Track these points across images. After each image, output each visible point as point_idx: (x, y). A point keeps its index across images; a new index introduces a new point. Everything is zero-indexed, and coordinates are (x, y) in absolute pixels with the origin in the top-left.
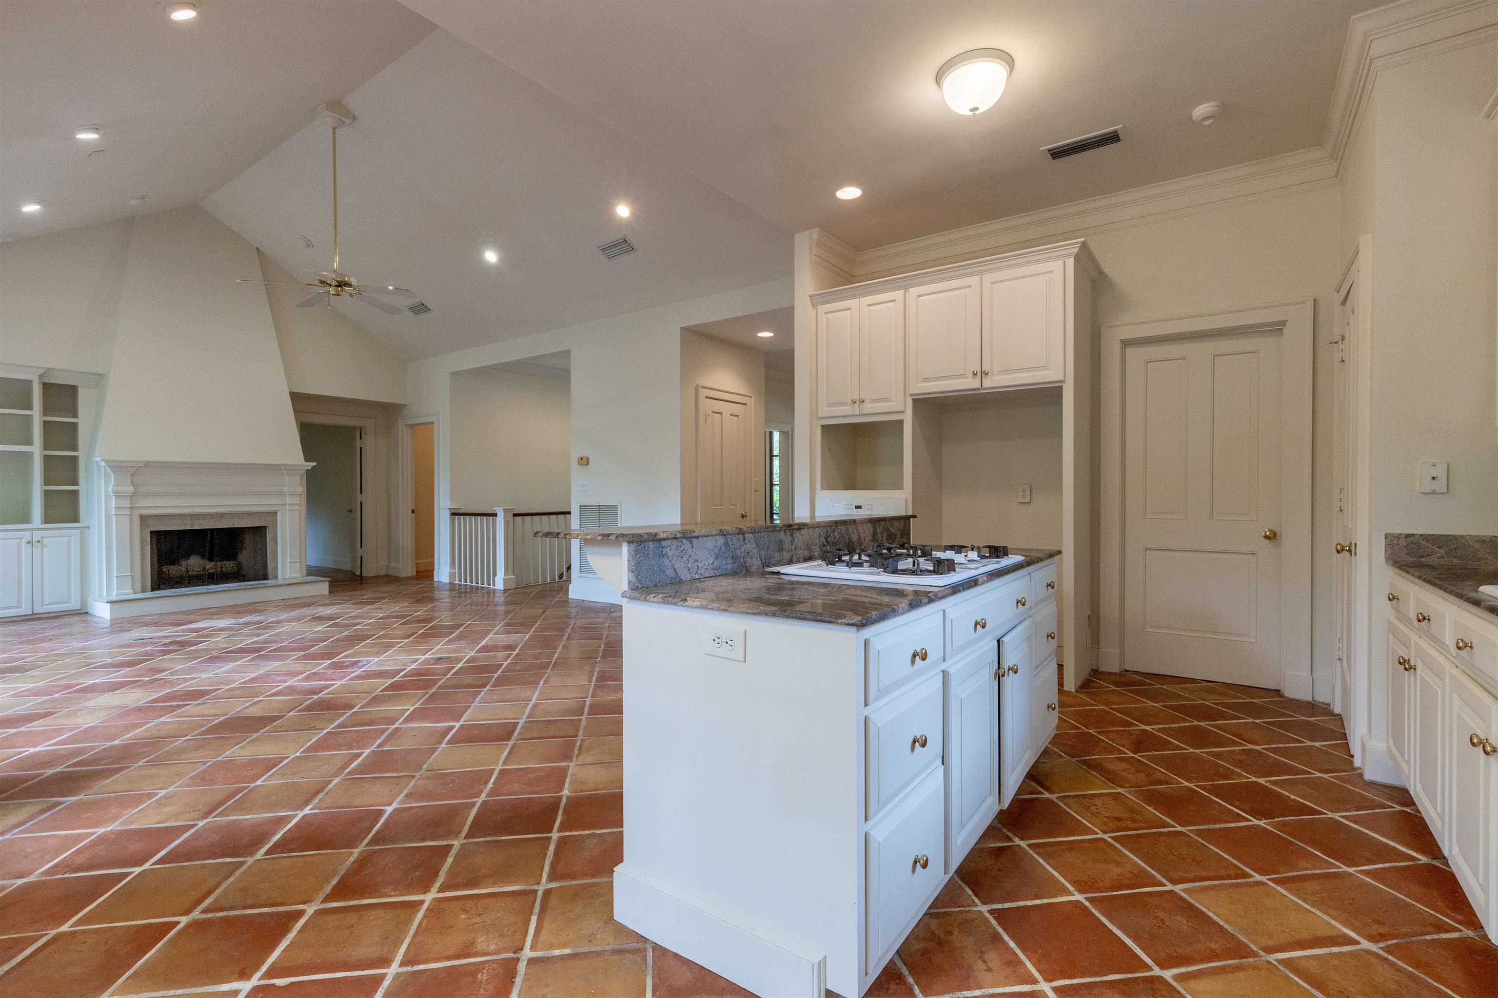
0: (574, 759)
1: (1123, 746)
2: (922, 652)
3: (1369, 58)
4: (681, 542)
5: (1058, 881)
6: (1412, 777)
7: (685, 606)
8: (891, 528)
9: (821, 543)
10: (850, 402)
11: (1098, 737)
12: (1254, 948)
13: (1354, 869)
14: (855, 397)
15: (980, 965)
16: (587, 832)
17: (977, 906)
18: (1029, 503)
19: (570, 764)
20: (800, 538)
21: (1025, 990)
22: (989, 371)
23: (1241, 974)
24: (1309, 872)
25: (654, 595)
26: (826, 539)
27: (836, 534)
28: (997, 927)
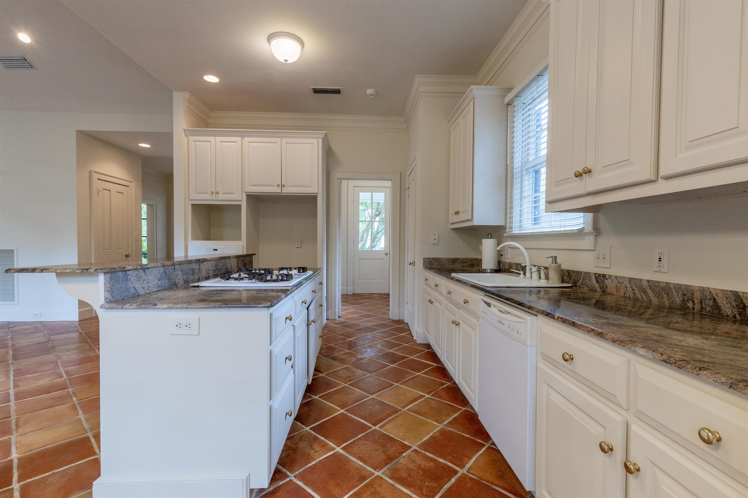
0: (14, 432)
1: (344, 348)
2: (290, 317)
3: (419, 91)
4: (139, 271)
5: (333, 408)
6: (432, 339)
7: (156, 308)
8: (245, 261)
9: (213, 269)
10: (210, 193)
11: (335, 347)
12: (399, 408)
13: (420, 373)
14: (213, 190)
15: (313, 451)
16: (47, 474)
17: (304, 428)
18: (301, 247)
19: (11, 437)
20: (203, 266)
21: (332, 454)
22: (285, 185)
23: (398, 418)
24: (409, 378)
25: (129, 304)
26: (216, 267)
27: (220, 264)
28: (315, 434)
